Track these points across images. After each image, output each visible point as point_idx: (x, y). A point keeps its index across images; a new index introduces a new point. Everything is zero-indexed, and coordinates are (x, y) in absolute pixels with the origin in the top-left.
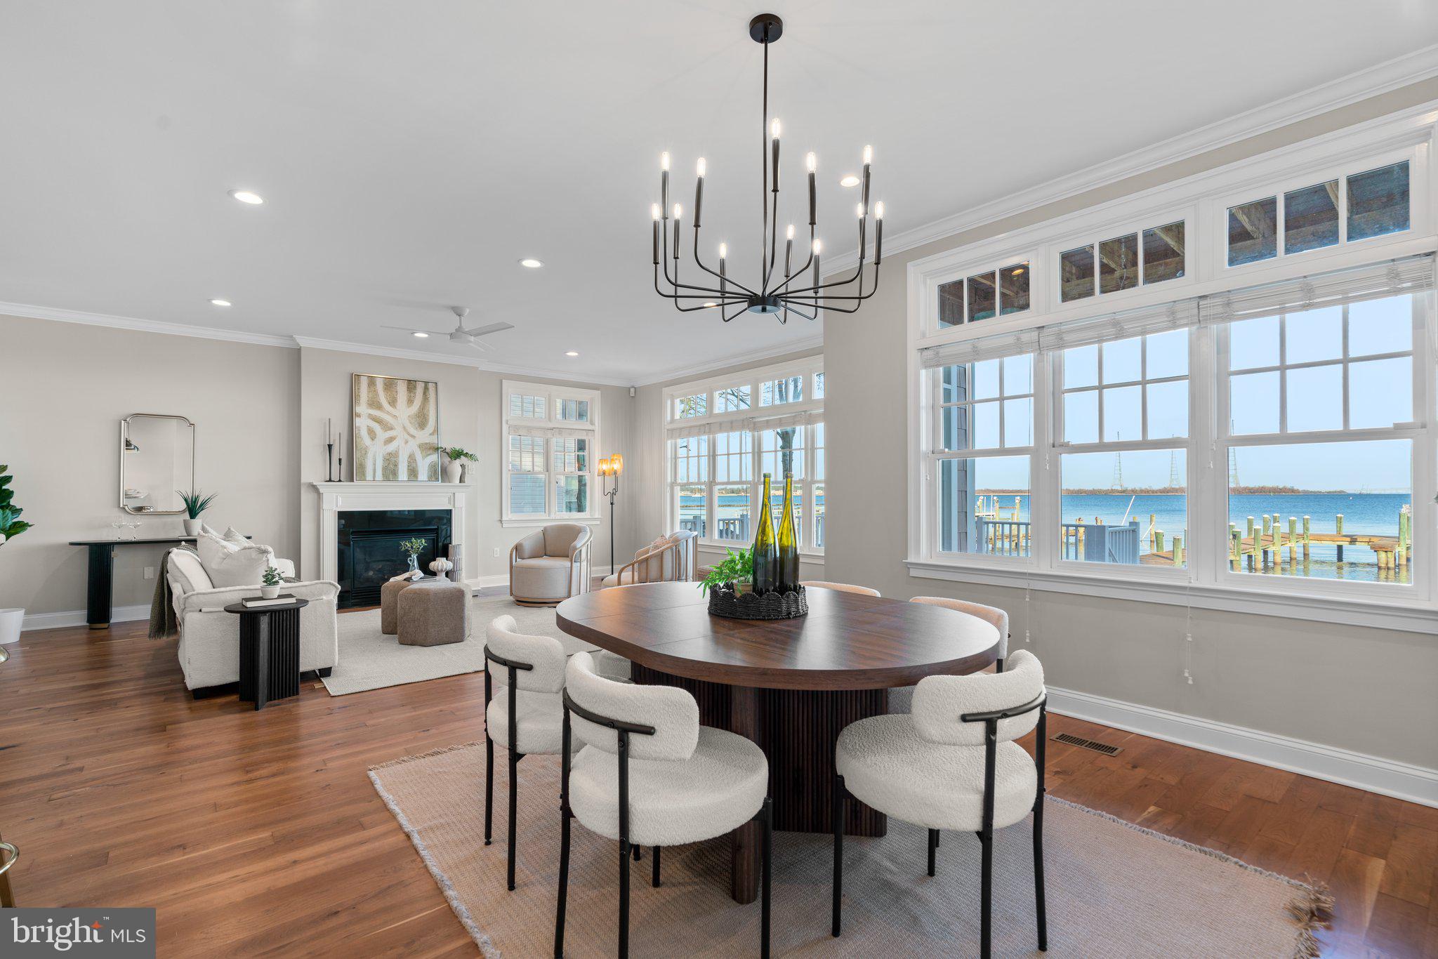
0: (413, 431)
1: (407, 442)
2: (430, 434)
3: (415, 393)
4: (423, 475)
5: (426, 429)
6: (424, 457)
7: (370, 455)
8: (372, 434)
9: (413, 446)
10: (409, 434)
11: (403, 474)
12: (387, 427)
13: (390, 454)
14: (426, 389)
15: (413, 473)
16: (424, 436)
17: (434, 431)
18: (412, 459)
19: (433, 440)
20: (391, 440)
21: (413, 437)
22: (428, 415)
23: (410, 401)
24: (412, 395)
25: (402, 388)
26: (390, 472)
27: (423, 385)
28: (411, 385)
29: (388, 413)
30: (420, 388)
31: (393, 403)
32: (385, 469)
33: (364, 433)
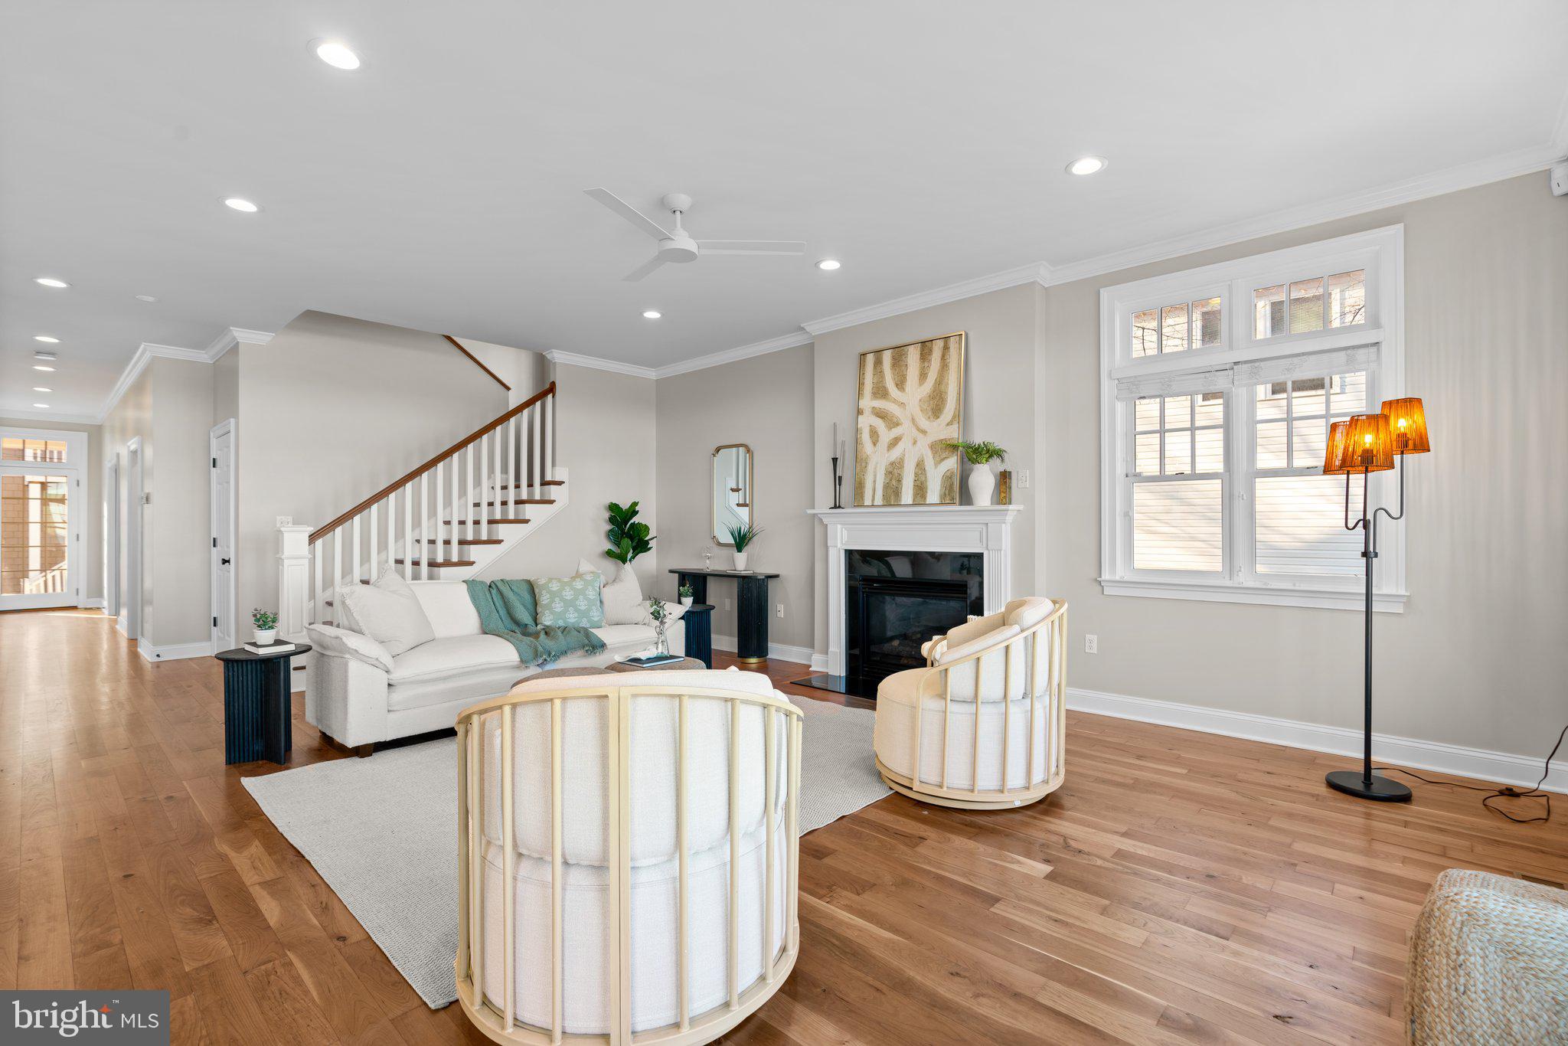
0: (924, 423)
1: (915, 443)
2: (948, 425)
3: (930, 361)
4: (933, 495)
5: (942, 417)
6: (937, 464)
7: (870, 468)
8: (874, 434)
9: (923, 449)
10: (918, 429)
11: (907, 496)
12: (891, 422)
13: (892, 464)
14: (946, 348)
15: (920, 490)
16: (943, 429)
17: (954, 417)
18: (920, 466)
19: (953, 433)
20: (896, 441)
21: (924, 432)
22: (946, 393)
23: (923, 376)
24: (926, 364)
25: (913, 356)
26: (892, 494)
27: (940, 344)
28: (925, 346)
29: (895, 401)
30: (938, 347)
31: (900, 384)
32: (886, 487)
33: (866, 437)
